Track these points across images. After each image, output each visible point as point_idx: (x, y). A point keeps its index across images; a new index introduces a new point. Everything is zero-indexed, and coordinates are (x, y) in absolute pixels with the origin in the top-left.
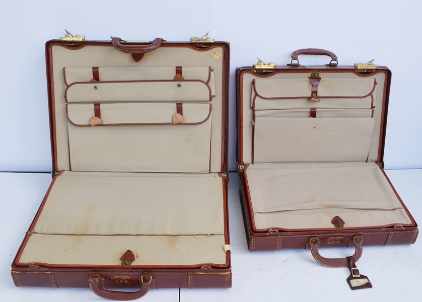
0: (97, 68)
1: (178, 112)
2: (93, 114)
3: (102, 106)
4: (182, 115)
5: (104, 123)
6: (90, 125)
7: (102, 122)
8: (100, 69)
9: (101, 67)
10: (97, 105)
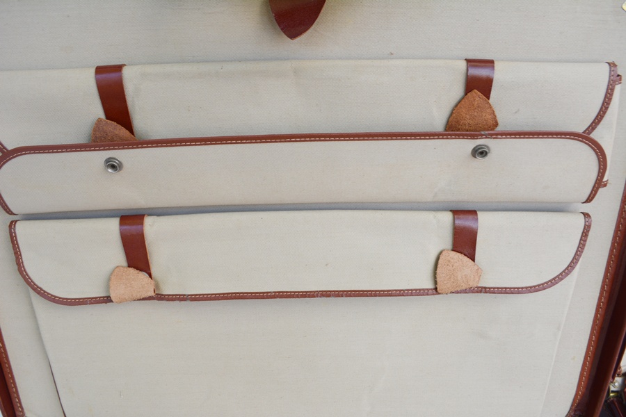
0: (118, 68)
1: (455, 249)
2: (117, 256)
3: (151, 227)
4: (474, 260)
5: (166, 291)
6: (107, 300)
7: (157, 286)
8: (127, 73)
9: (132, 64)
10: (131, 221)
